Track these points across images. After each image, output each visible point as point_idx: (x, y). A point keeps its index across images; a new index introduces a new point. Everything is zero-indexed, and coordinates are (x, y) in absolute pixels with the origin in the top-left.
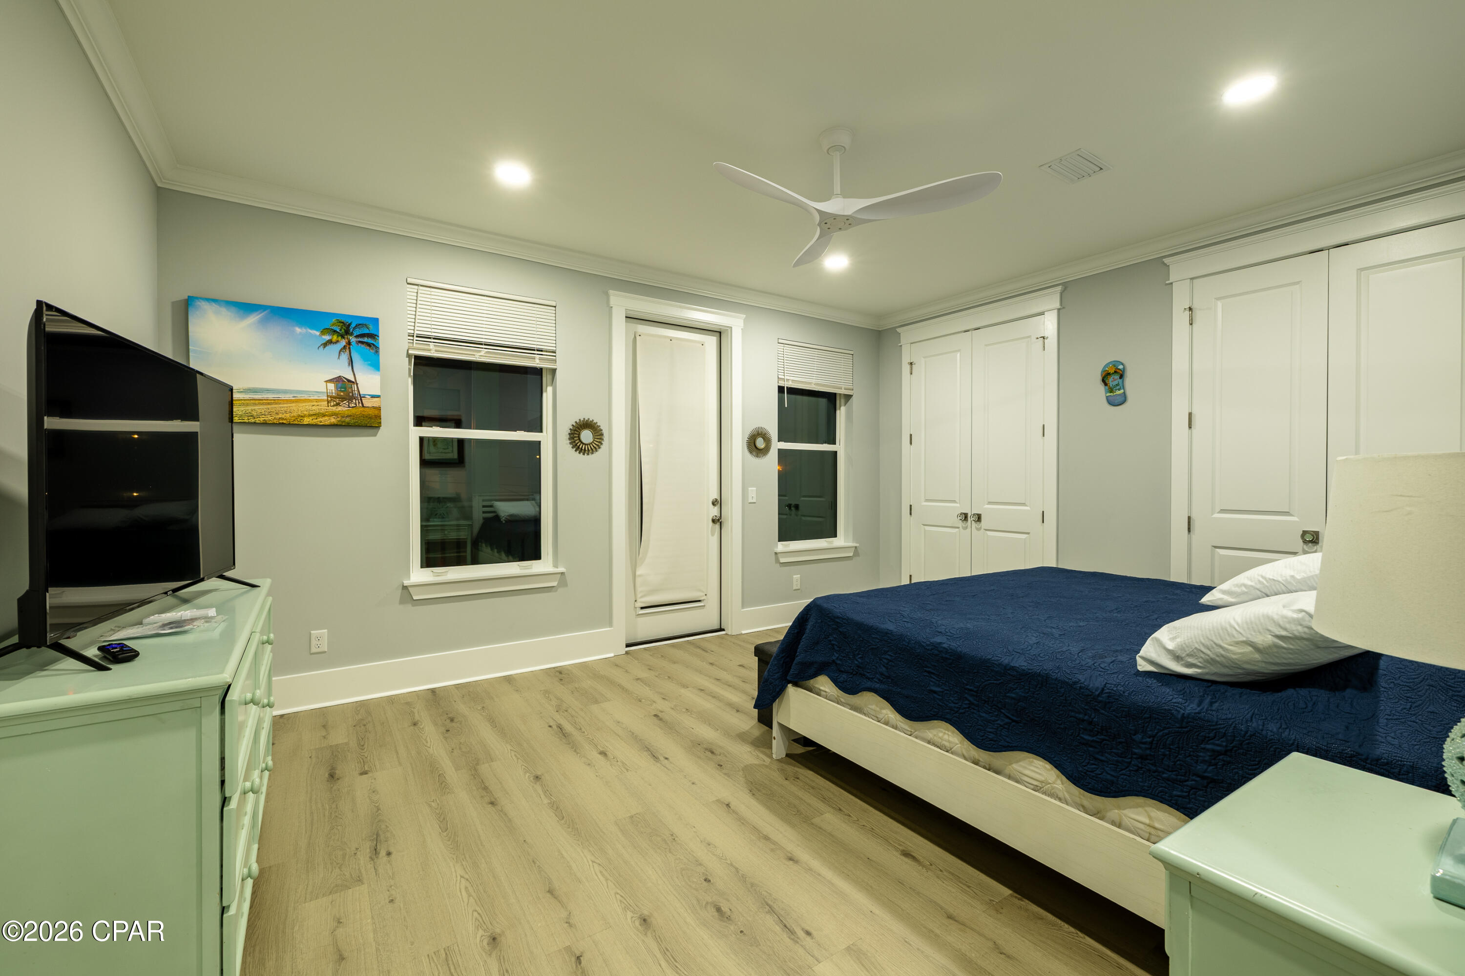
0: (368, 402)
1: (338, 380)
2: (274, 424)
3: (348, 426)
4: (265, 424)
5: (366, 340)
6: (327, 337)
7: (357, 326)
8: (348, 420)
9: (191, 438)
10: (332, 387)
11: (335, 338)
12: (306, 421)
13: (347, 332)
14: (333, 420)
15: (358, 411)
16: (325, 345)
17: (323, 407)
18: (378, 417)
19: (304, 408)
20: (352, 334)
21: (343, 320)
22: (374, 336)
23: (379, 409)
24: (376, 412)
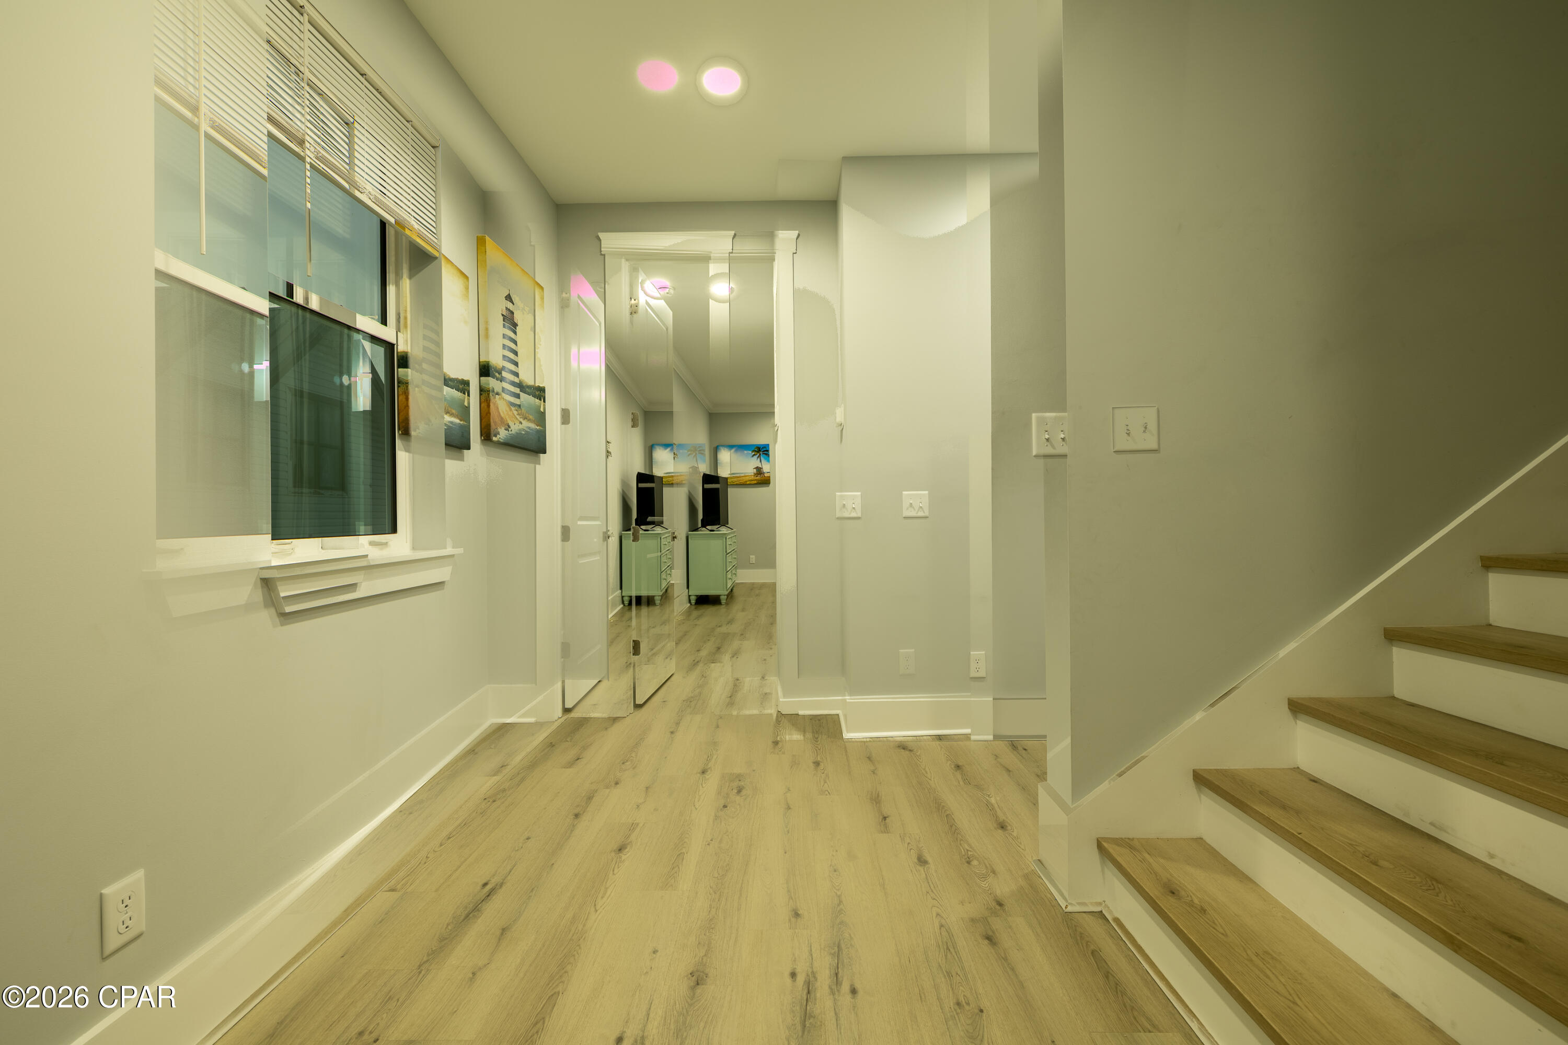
0: (766, 475)
1: (757, 468)
2: (739, 485)
3: (760, 484)
4: (736, 484)
5: (765, 452)
6: (754, 453)
7: (762, 448)
8: (760, 481)
9: (717, 490)
10: (755, 470)
11: (756, 453)
12: (748, 483)
13: (760, 451)
14: (756, 482)
15: (763, 478)
16: (753, 456)
17: (753, 478)
18: (769, 480)
19: (747, 478)
20: (761, 451)
21: (758, 446)
22: (768, 451)
23: (769, 477)
24: (769, 478)
